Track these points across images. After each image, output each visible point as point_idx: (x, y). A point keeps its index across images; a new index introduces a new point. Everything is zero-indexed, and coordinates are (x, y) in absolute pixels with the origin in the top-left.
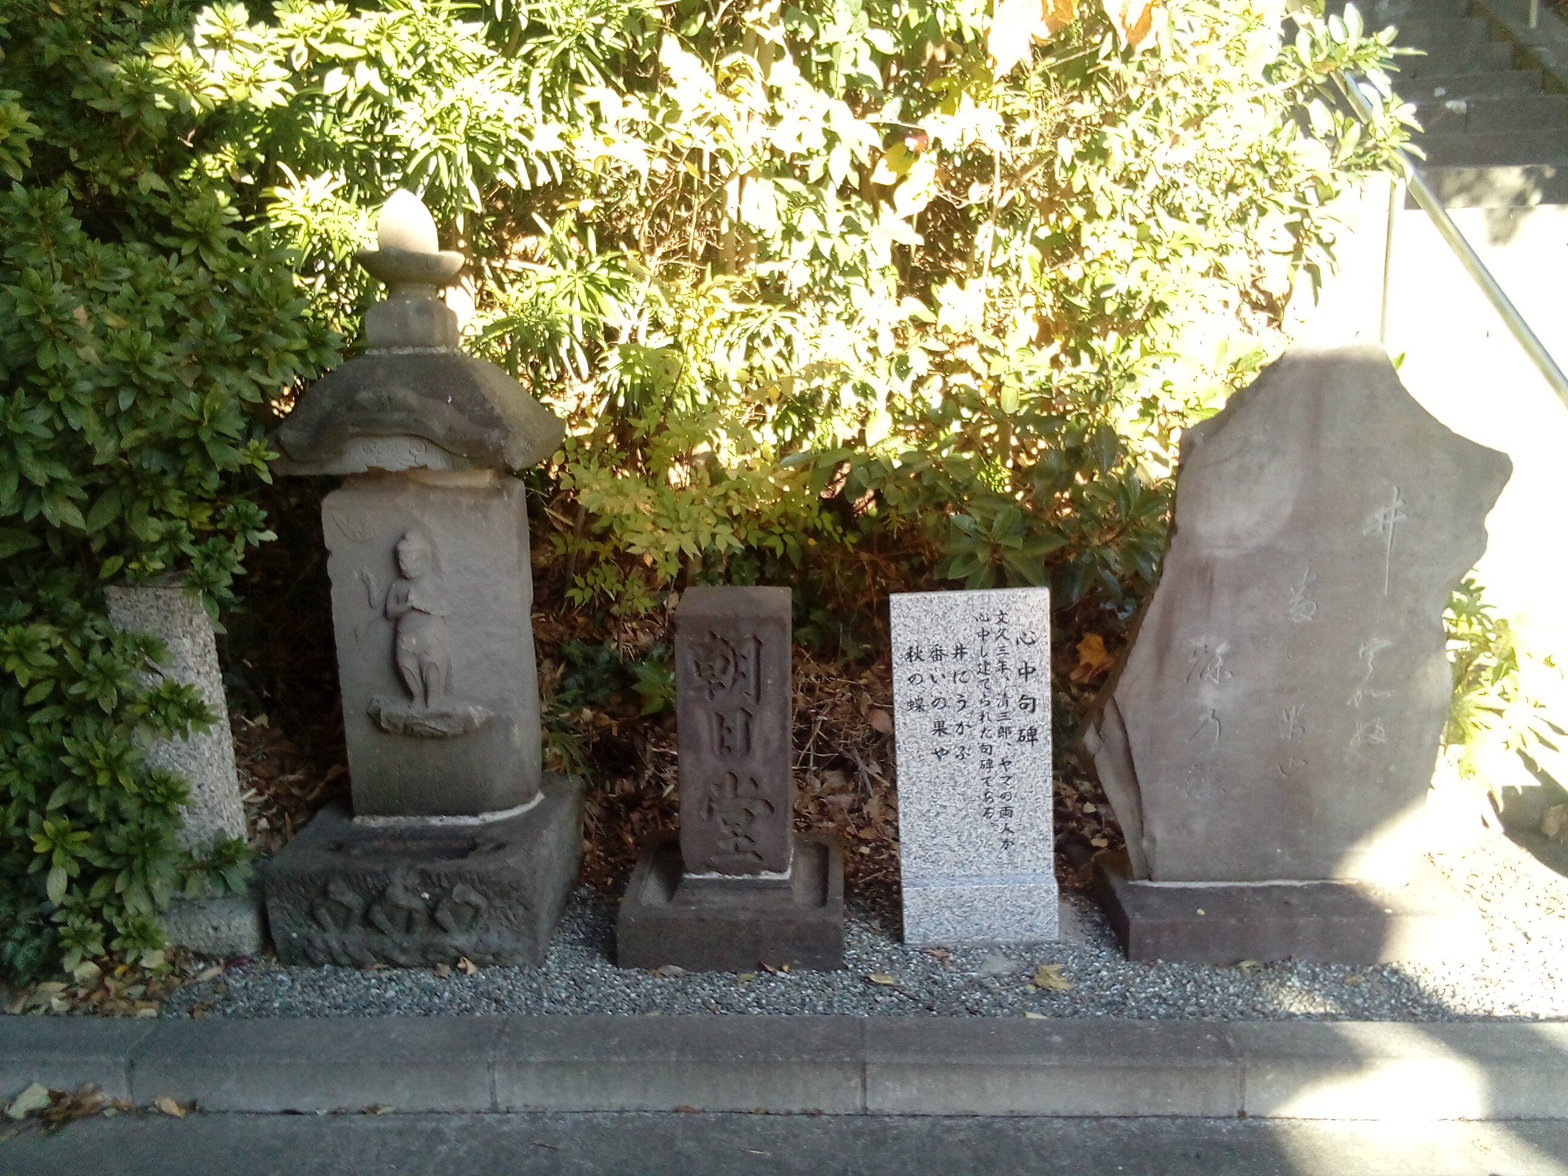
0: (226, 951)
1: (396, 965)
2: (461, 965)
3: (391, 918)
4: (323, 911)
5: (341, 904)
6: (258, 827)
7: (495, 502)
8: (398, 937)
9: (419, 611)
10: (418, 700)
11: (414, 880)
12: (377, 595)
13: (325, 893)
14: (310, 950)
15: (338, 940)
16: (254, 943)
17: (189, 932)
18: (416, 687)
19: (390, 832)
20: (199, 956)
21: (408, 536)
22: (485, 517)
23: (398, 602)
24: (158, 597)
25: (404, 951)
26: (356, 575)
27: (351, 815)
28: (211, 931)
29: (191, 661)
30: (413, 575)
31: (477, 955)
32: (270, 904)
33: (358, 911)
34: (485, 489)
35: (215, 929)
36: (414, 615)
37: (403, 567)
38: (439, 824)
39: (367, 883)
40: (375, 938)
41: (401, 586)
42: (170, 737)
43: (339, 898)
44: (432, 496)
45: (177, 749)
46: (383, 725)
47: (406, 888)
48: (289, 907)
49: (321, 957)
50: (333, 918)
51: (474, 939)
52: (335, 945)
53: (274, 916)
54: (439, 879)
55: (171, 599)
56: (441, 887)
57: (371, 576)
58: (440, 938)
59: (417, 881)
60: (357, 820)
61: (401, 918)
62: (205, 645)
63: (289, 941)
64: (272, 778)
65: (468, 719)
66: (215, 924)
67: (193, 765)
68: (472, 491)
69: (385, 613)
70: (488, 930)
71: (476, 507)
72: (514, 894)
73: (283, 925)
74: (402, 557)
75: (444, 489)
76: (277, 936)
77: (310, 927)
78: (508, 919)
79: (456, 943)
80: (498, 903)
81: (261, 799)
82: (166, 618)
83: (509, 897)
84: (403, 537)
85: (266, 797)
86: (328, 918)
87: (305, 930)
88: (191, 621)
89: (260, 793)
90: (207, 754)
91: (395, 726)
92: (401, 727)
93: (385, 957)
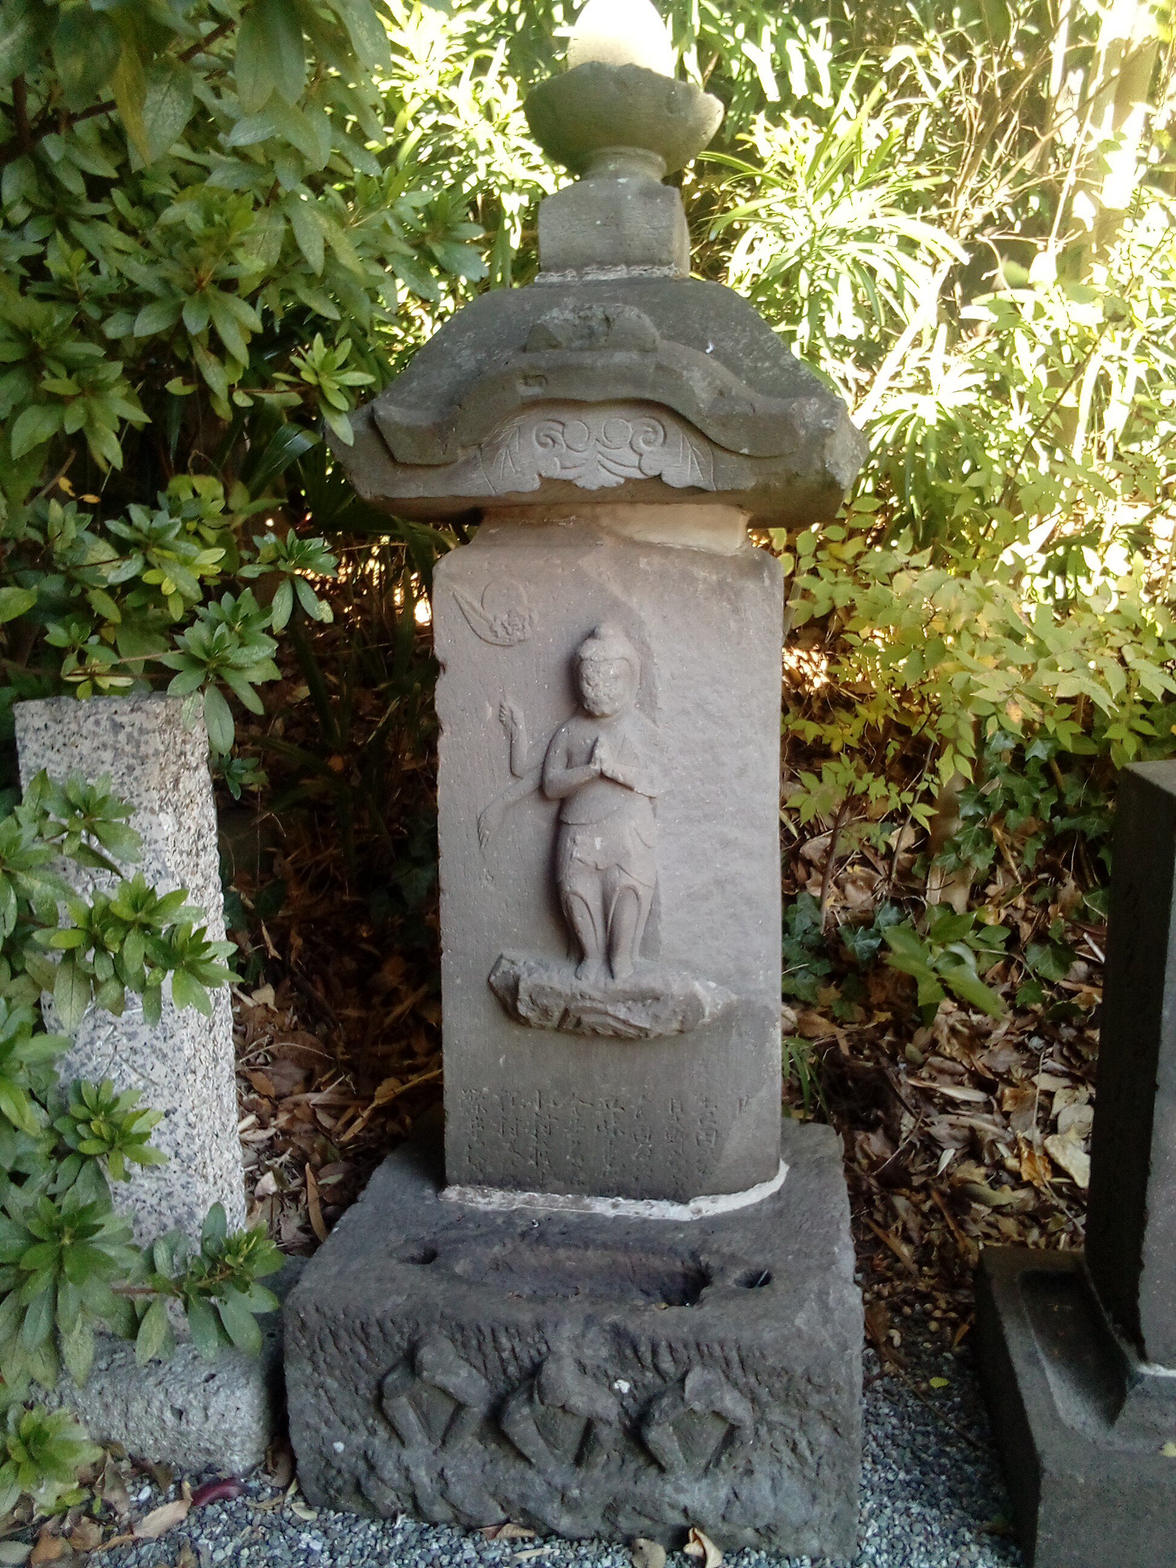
0: (197, 1461)
1: (549, 1534)
2: (692, 1549)
3: (545, 1429)
4: (404, 1400)
5: (444, 1391)
6: (259, 1190)
7: (750, 586)
8: (559, 1472)
9: (613, 781)
10: (594, 962)
11: (598, 1351)
12: (528, 754)
13: (410, 1361)
14: (370, 1485)
15: (429, 1467)
16: (252, 1446)
17: (126, 1413)
18: (592, 937)
19: (521, 1225)
20: (142, 1470)
21: (602, 630)
22: (736, 611)
23: (569, 765)
24: (118, 727)
25: (569, 1505)
26: (490, 712)
27: (441, 1183)
28: (168, 1415)
29: (172, 860)
30: (607, 710)
31: (725, 1529)
32: (292, 1374)
33: (478, 1410)
34: (733, 558)
35: (180, 1414)
36: (603, 790)
37: (589, 691)
38: (611, 1213)
39: (498, 1348)
40: (508, 1471)
41: (581, 732)
42: (119, 1006)
43: (440, 1379)
44: (643, 563)
45: (132, 1036)
46: (522, 1009)
47: (583, 1368)
48: (332, 1384)
49: (389, 1499)
50: (425, 1419)
51: (723, 1493)
52: (423, 1476)
53: (299, 1400)
54: (655, 1353)
55: (142, 731)
56: (656, 1368)
57: (519, 715)
58: (649, 1485)
59: (604, 1352)
60: (452, 1193)
61: (570, 1433)
62: (200, 836)
63: (328, 1460)
64: (280, 1097)
65: (693, 1004)
66: (178, 1405)
67: (159, 1072)
68: (713, 559)
69: (541, 790)
70: (750, 1472)
71: (720, 588)
72: (815, 1400)
73: (314, 1420)
74: (588, 671)
75: (666, 551)
76: (300, 1440)
77: (372, 1432)
78: (794, 1449)
79: (684, 1500)
80: (776, 1415)
81: (263, 1135)
82: (131, 769)
83: (804, 1405)
84: (592, 634)
85: (271, 1132)
86: (412, 1416)
87: (360, 1438)
88: (177, 782)
89: (263, 1125)
90: (188, 1052)
91: (546, 1012)
92: (557, 1015)
93: (524, 1512)
